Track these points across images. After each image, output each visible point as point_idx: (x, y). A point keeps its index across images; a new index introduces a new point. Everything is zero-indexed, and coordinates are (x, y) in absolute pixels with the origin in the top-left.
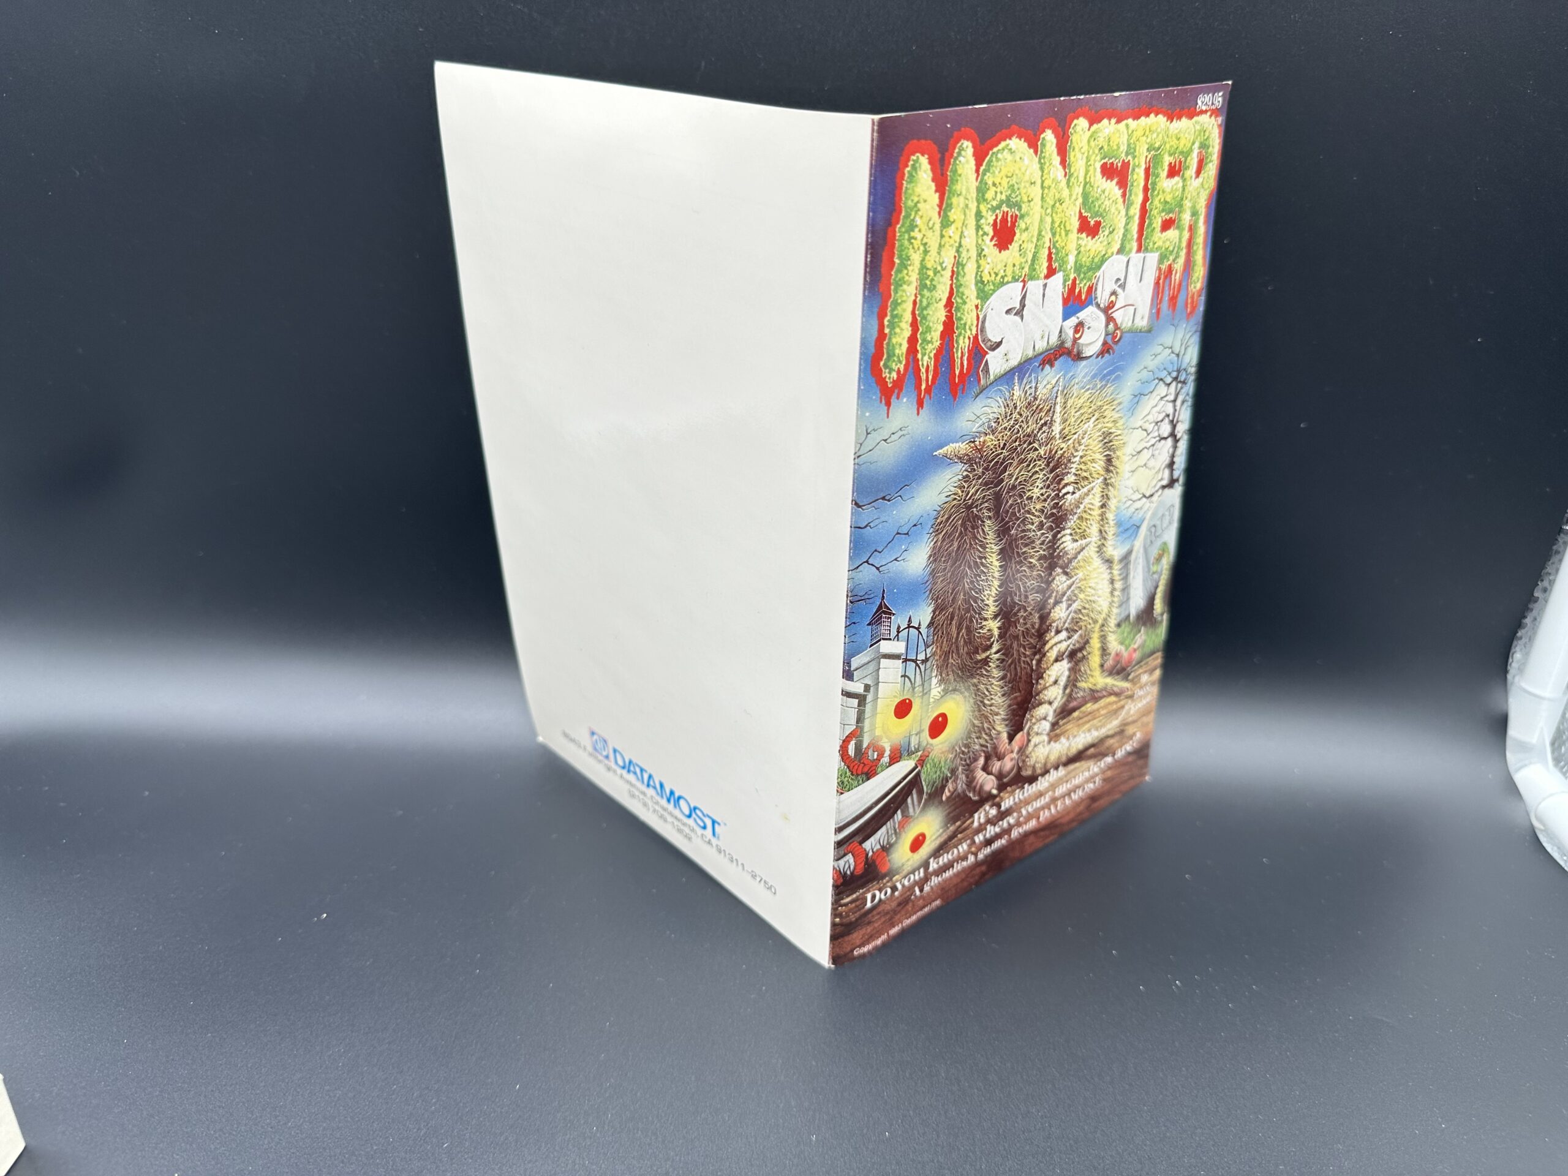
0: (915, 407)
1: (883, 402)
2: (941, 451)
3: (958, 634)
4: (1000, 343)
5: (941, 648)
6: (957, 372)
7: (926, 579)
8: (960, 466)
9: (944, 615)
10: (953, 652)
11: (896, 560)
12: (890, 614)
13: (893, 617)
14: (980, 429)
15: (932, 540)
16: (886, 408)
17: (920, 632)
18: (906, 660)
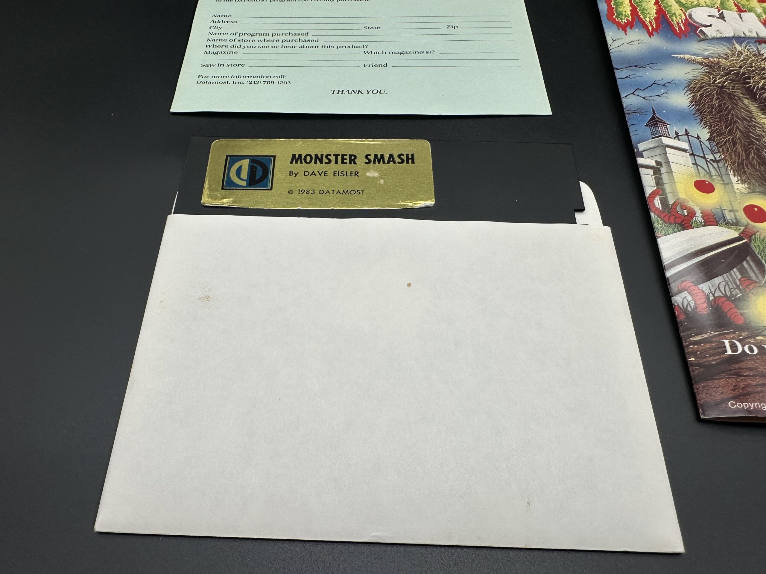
0: (647, 35)
1: (620, 29)
2: (678, 56)
3: (748, 155)
4: (710, 26)
5: (731, 158)
6: (677, 29)
7: (693, 112)
8: (701, 67)
9: (724, 138)
10: (747, 166)
11: (658, 96)
12: (666, 123)
13: (668, 126)
14: (711, 55)
15: (691, 94)
16: (623, 32)
17: (700, 141)
18: (692, 154)
